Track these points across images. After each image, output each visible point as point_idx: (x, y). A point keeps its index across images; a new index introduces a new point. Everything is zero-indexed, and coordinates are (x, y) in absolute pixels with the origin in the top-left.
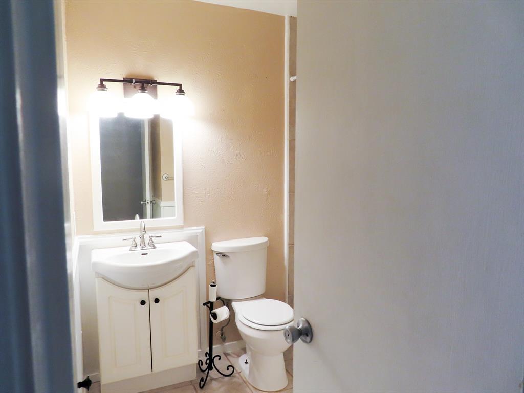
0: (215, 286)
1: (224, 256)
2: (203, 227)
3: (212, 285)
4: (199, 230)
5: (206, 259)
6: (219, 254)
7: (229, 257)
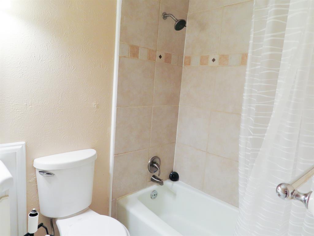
0: (36, 215)
1: (48, 174)
2: (24, 143)
3: (31, 215)
4: (18, 146)
5: (27, 176)
6: (42, 172)
7: (54, 175)
